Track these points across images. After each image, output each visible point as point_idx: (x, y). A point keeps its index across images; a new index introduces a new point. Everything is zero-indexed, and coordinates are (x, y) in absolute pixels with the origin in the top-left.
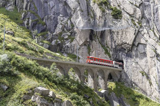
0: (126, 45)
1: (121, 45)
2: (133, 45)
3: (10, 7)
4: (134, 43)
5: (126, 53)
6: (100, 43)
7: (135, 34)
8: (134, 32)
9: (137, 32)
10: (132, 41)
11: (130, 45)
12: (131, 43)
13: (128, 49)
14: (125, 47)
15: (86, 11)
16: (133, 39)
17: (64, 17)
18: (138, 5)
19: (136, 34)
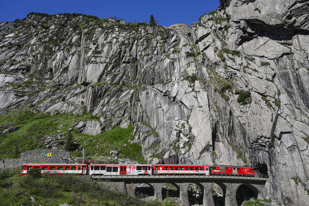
0: (263, 138)
1: (257, 142)
2: (273, 136)
3: (126, 124)
4: (274, 133)
5: (267, 151)
6: (230, 144)
7: (272, 121)
8: (270, 118)
9: (274, 116)
10: (270, 132)
11: (269, 138)
12: (269, 135)
13: (268, 144)
14: (263, 142)
15: (207, 105)
16: (271, 128)
17: (180, 121)
18: (270, 77)
19: (274, 120)
